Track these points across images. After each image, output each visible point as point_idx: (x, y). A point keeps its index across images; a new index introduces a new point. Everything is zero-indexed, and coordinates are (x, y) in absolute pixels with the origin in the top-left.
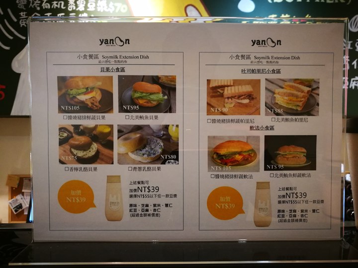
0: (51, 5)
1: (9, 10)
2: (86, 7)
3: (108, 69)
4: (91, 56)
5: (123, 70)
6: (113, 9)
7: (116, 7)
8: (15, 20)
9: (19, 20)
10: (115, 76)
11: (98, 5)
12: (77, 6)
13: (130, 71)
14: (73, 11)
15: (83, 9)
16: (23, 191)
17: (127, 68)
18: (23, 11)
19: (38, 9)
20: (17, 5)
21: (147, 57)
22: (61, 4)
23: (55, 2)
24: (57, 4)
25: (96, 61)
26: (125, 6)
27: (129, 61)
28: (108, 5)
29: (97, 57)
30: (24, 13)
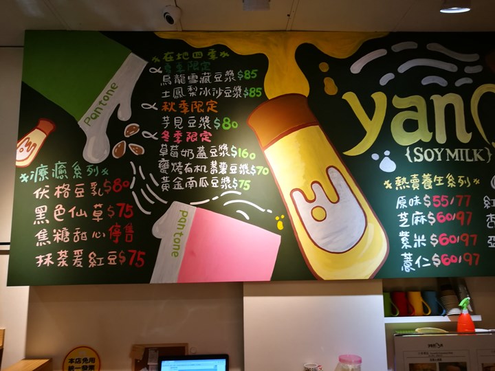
0: (194, 169)
1: (151, 175)
2: (228, 170)
3: (433, 360)
4: (425, 353)
5: (441, 360)
6: (255, 172)
7: (257, 170)
8: (157, 185)
9: (161, 185)
10: (437, 363)
11: (240, 168)
12: (219, 170)
13: (444, 360)
14: (215, 175)
15: (225, 172)
16: (149, 364)
17: (443, 359)
18: (165, 175)
19: (181, 173)
20: (159, 169)
21: (452, 353)
22: (203, 168)
23: (197, 167)
24: (199, 168)
25: (427, 356)
26: (267, 169)
27: (444, 355)
28: (250, 168)
29: (427, 353)
30: (167, 177)
